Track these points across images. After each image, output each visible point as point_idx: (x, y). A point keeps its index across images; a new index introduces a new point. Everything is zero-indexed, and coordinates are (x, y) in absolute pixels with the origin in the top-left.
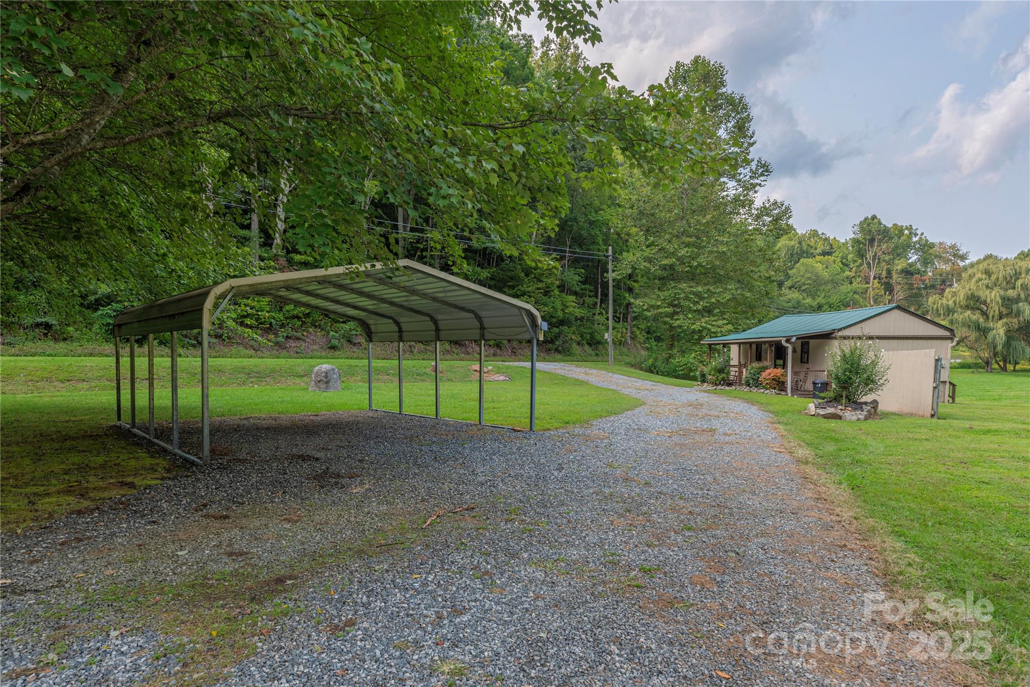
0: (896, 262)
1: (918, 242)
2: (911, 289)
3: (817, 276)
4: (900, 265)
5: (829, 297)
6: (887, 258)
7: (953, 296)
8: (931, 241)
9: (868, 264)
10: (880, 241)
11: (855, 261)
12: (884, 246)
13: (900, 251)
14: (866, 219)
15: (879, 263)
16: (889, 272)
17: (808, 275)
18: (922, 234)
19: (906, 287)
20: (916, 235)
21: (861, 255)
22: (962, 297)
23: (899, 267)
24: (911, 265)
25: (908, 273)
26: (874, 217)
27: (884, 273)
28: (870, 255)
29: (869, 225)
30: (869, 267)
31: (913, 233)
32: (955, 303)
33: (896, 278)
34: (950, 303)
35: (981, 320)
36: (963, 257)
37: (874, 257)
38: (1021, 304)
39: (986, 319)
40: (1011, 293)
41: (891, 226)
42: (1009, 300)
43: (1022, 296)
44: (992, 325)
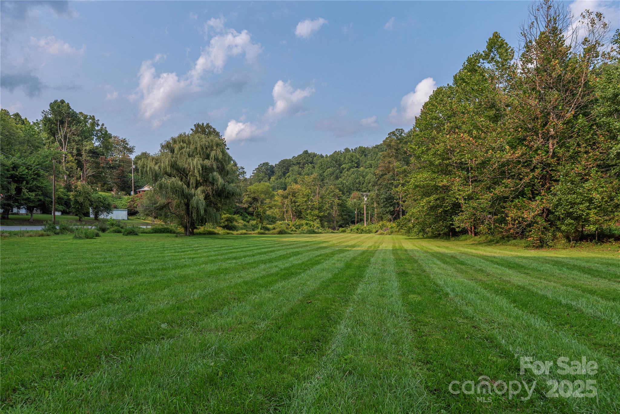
0: (84, 143)
1: (101, 130)
2: (98, 167)
5: (25, 157)
6: (77, 138)
8: (109, 132)
9: (60, 141)
10: (70, 123)
11: (48, 139)
12: (74, 128)
13: (87, 135)
14: (56, 102)
15: (69, 142)
16: (78, 150)
18: (103, 125)
19: (94, 165)
20: (98, 125)
21: (52, 133)
22: (167, 163)
23: (88, 148)
24: (97, 148)
25: (94, 153)
26: (63, 101)
27: (75, 152)
28: (60, 135)
29: (58, 107)
30: (61, 144)
31: (95, 123)
32: (160, 167)
33: (85, 157)
34: (157, 168)
35: (185, 186)
36: (131, 150)
37: (65, 137)
38: (215, 173)
39: (188, 185)
40: (207, 163)
41: (78, 112)
42: (206, 170)
43: (215, 167)
44: (193, 191)
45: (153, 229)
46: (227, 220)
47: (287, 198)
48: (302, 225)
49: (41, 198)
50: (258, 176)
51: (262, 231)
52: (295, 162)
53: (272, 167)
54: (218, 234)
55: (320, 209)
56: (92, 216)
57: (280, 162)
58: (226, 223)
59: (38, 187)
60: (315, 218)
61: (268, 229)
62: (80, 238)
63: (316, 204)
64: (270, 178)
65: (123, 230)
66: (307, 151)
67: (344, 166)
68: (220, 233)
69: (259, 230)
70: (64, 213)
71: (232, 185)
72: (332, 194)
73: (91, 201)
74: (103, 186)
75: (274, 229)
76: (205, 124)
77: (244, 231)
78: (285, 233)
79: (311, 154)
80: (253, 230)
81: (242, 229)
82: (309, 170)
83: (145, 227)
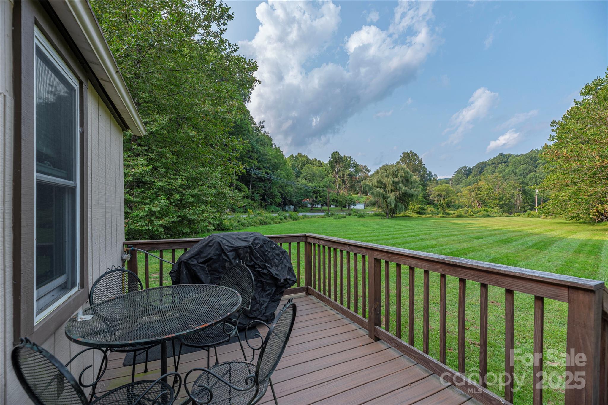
0: (346, 171)
1: (354, 163)
2: (352, 182)
3: (314, 174)
4: (347, 172)
5: (319, 183)
6: (342, 169)
7: (371, 181)
8: (358, 163)
9: (336, 172)
10: (340, 162)
11: (330, 171)
12: (341, 164)
13: (347, 166)
14: (334, 152)
15: (339, 171)
16: (343, 175)
17: (309, 172)
18: (355, 160)
19: (350, 181)
20: (352, 160)
21: (333, 168)
22: (375, 181)
23: (347, 173)
24: (351, 172)
25: (350, 175)
26: (337, 152)
27: (342, 176)
28: (336, 168)
29: (335, 155)
30: (336, 173)
31: (351, 160)
32: (372, 184)
33: (346, 178)
34: (371, 184)
35: (384, 193)
36: (369, 171)
37: (338, 169)
38: (400, 185)
39: (386, 192)
40: (396, 179)
41: (343, 156)
42: (395, 183)
43: (401, 181)
44: (388, 195)
45: (374, 214)
46: (419, 209)
47: (473, 191)
48: (480, 211)
49: (325, 200)
50: (458, 176)
51: (443, 215)
52: (490, 163)
53: (470, 169)
54: (412, 217)
55: (501, 199)
56: (347, 208)
57: (477, 165)
58: (418, 210)
59: (324, 196)
60: (495, 205)
61: (449, 214)
62: (336, 219)
63: (497, 196)
64: (468, 177)
65: (358, 215)
66: (502, 153)
67: (539, 161)
68: (413, 216)
69: (441, 215)
70: (336, 206)
71: (412, 190)
72: (512, 188)
73: (346, 201)
74: (354, 192)
75: (454, 214)
76: (409, 152)
77: (431, 215)
78: (462, 216)
79: (506, 155)
80: (438, 214)
81: (429, 214)
82: (502, 168)
83: (370, 213)
